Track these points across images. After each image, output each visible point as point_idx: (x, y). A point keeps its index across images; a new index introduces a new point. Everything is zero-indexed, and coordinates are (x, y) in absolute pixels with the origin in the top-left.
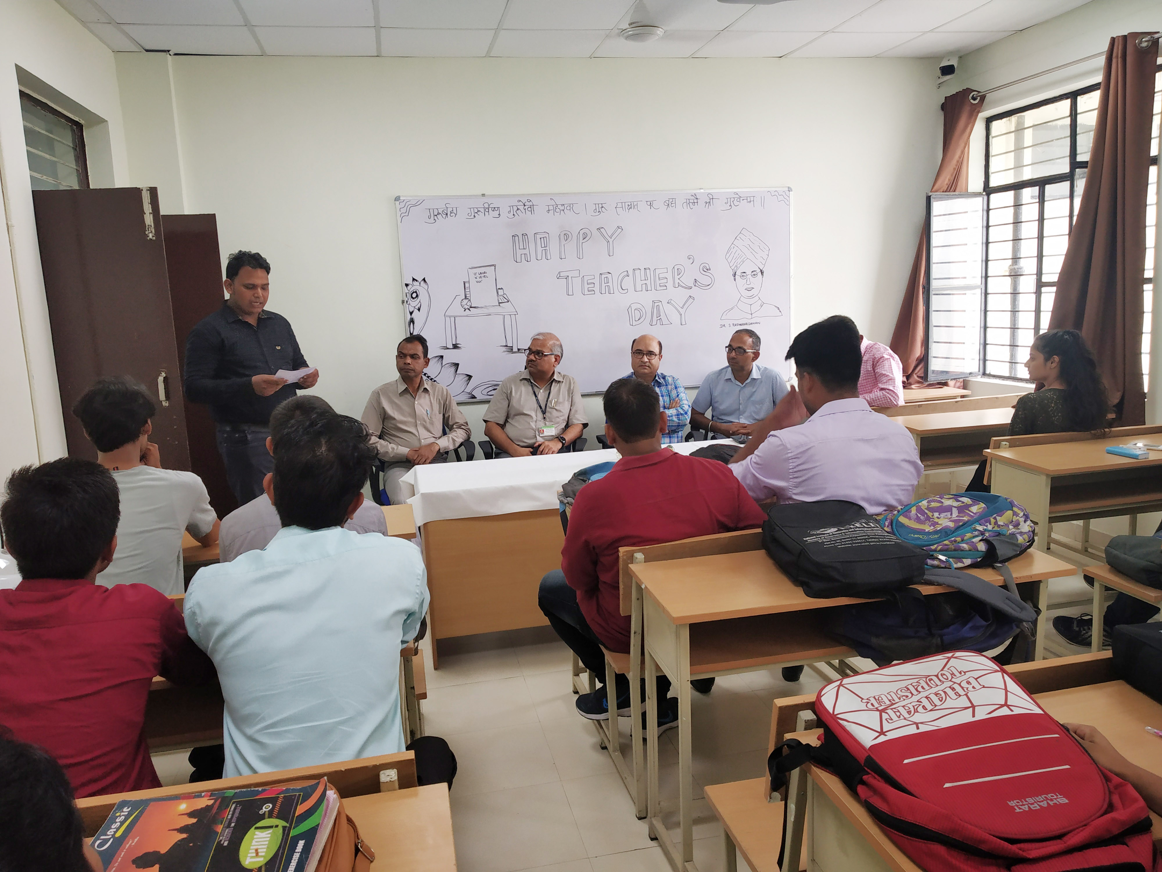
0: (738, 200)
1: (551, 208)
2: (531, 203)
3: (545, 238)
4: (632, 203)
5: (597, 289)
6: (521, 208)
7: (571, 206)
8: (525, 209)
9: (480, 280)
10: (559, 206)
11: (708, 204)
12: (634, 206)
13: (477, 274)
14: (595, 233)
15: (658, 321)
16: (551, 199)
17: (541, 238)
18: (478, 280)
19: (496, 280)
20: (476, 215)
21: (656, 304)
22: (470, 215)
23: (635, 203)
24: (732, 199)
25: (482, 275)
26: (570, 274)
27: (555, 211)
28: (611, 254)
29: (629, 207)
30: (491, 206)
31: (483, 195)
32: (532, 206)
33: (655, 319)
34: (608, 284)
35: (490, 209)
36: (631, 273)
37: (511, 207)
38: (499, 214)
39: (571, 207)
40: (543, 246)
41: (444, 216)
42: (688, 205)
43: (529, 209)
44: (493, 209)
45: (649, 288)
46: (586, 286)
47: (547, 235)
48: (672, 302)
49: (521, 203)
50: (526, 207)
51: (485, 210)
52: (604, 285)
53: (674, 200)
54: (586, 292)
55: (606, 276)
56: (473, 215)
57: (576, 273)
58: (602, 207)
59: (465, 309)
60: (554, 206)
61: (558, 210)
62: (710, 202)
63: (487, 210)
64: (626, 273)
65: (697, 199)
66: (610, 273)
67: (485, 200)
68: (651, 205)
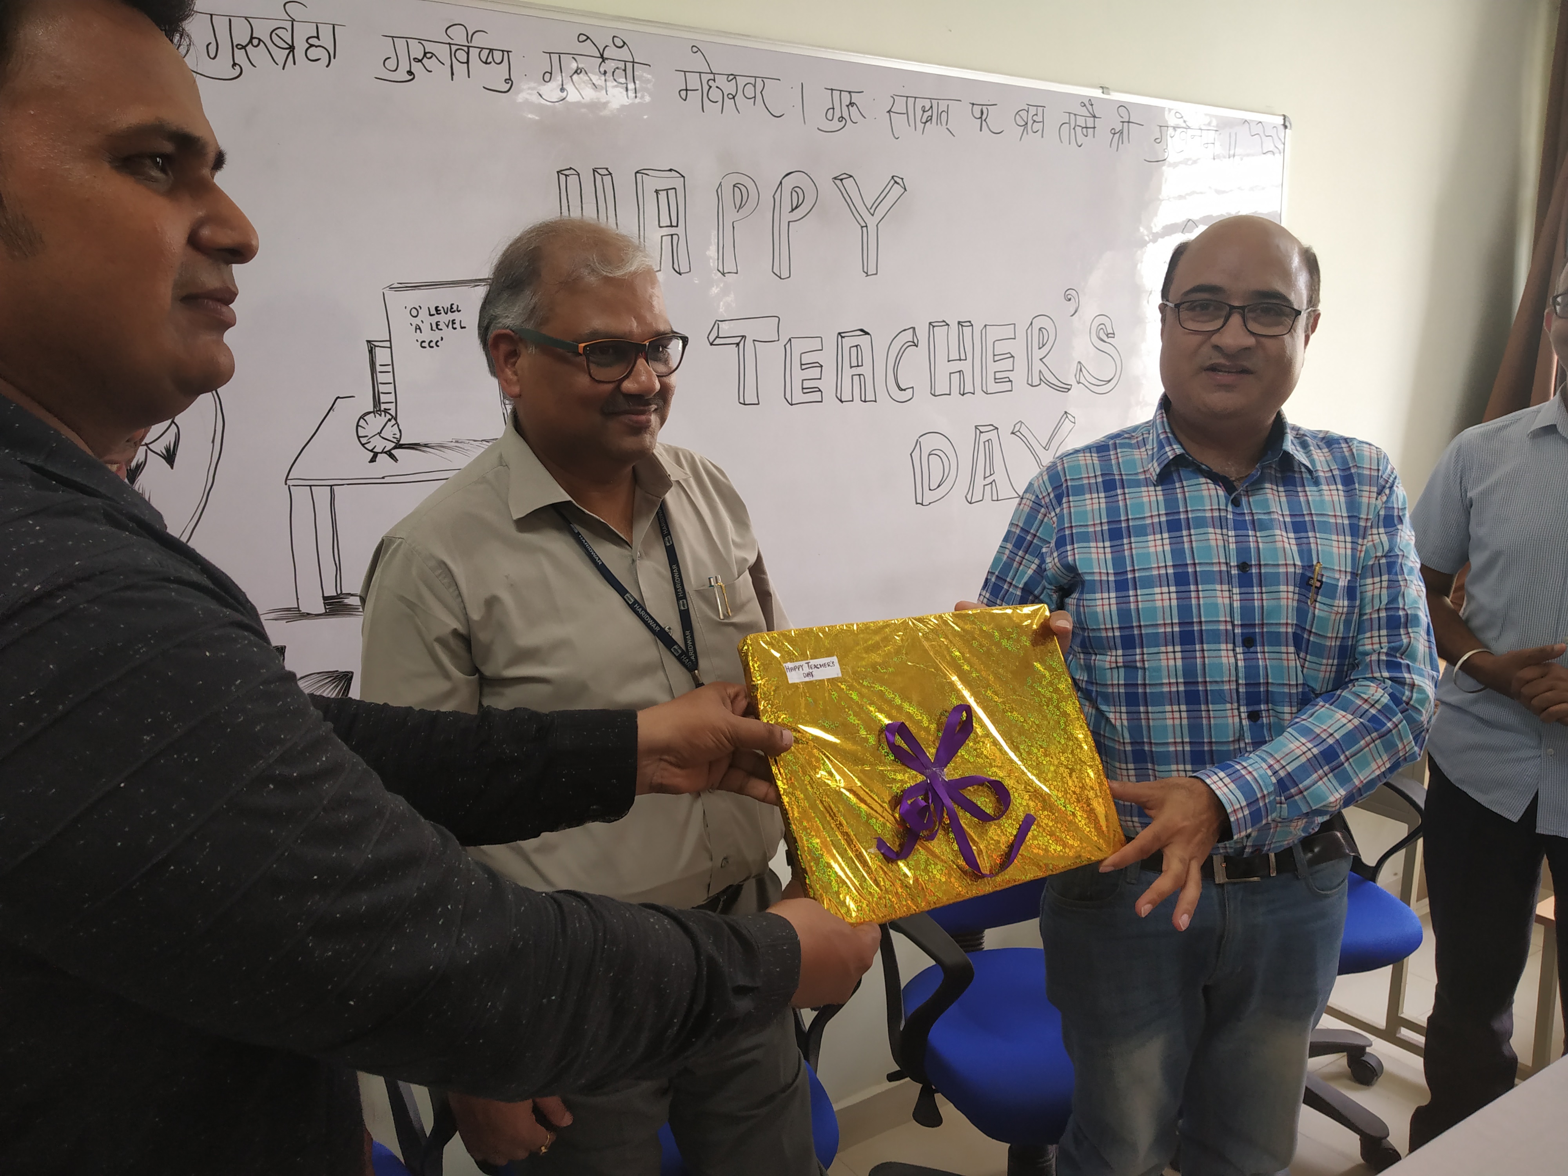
0: (1183, 136)
1: (693, 82)
2: (624, 54)
3: (672, 193)
4: (935, 103)
5: (827, 384)
6: (592, 65)
7: (758, 83)
8: (604, 73)
10: (721, 81)
11: (1117, 136)
12: (939, 116)
13: (424, 313)
14: (829, 190)
15: (988, 488)
16: (697, 49)
17: (657, 192)
18: (427, 335)
20: (417, 68)
21: (984, 437)
22: (391, 64)
23: (943, 106)
25: (443, 318)
26: (751, 330)
27: (705, 96)
28: (872, 270)
29: (926, 115)
30: (478, 40)
32: (629, 65)
33: (979, 481)
34: (859, 371)
35: (474, 52)
36: (922, 334)
37: (555, 57)
38: (509, 80)
39: (759, 88)
40: (665, 221)
41: (280, 55)
42: (1072, 131)
43: (621, 75)
44: (485, 53)
45: (969, 388)
46: (798, 375)
47: (678, 183)
48: (1024, 430)
49: (588, 48)
50: (609, 66)
51: (453, 55)
52: (848, 372)
53: (1040, 110)
54: (798, 397)
55: (855, 341)
56: (404, 66)
57: (766, 329)
58: (852, 104)
59: (376, 455)
60: (705, 78)
61: (715, 94)
62: (1121, 132)
63: (461, 55)
64: (909, 336)
65: (1094, 117)
66: (867, 333)
67: (451, 12)
68: (984, 117)
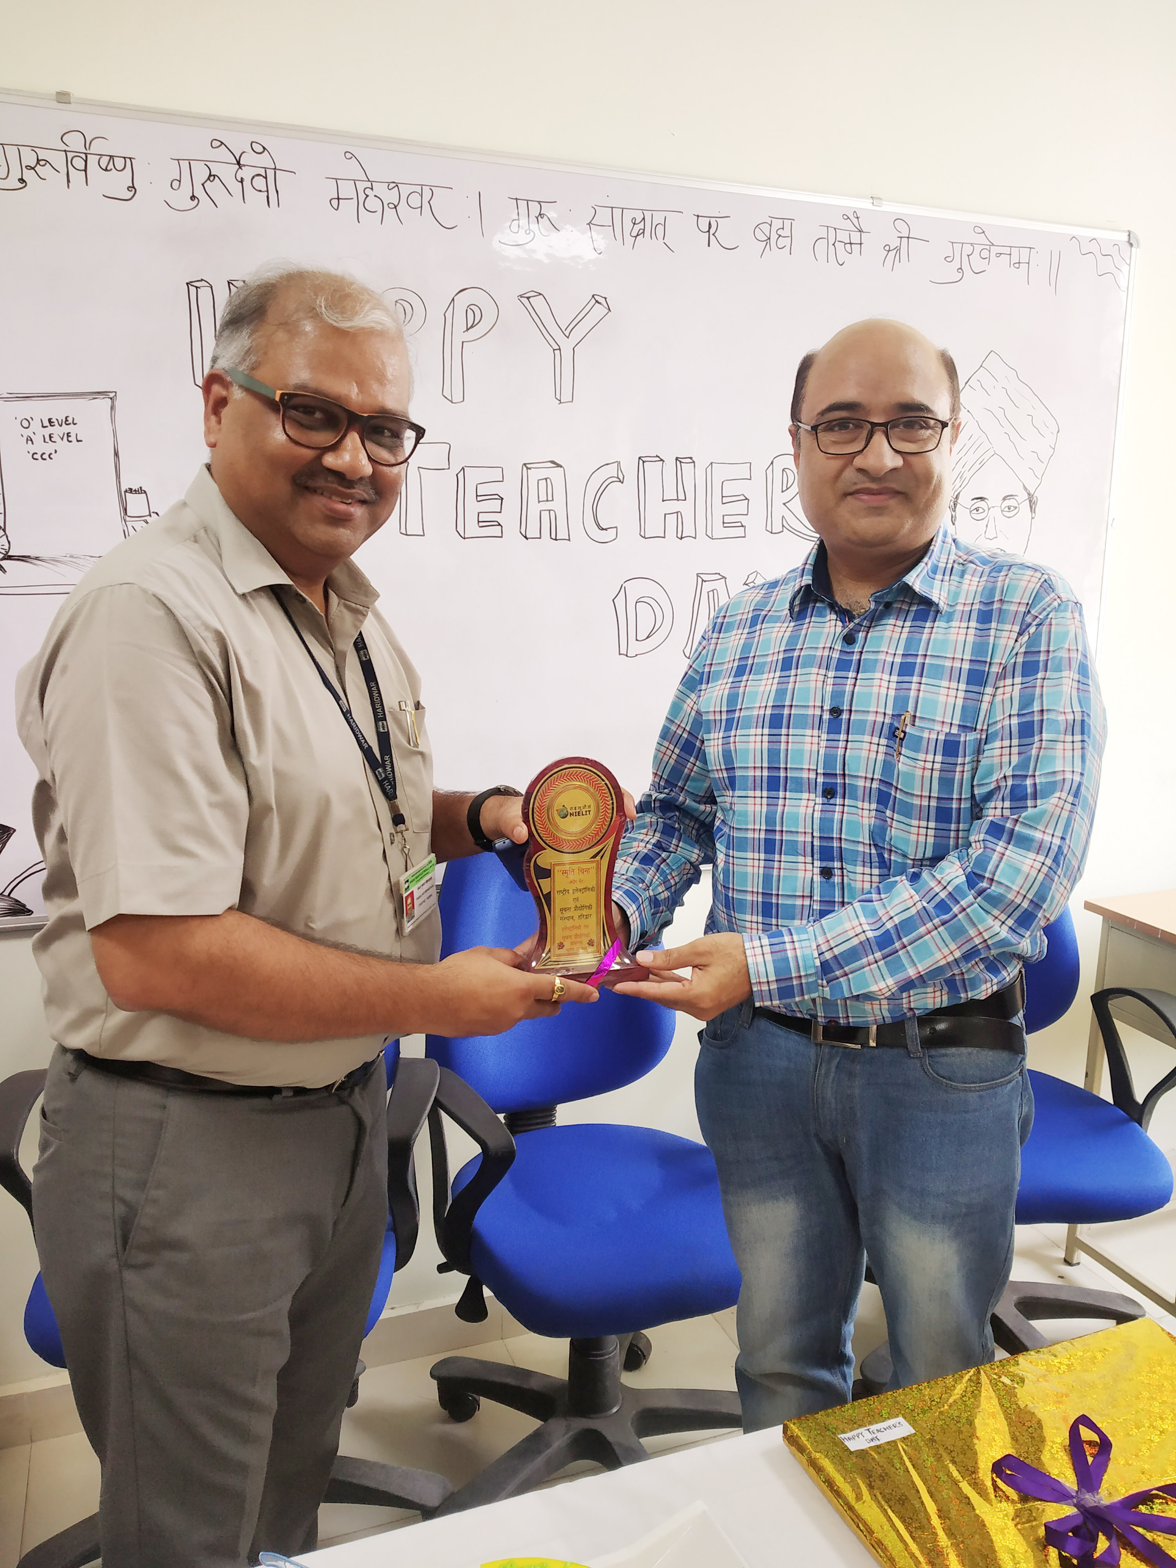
0: (985, 254)
1: (347, 190)
2: (264, 160)
4: (648, 215)
5: (509, 518)
6: (227, 172)
7: (423, 191)
8: (242, 181)
9: (49, 448)
10: (380, 189)
11: (892, 254)
12: (654, 229)
13: (36, 425)
14: (513, 309)
16: (349, 155)
18: (40, 447)
19: (116, 454)
20: (28, 175)
21: (707, 587)
23: (658, 218)
24: (968, 249)
25: (57, 431)
27: (361, 205)
28: (566, 397)
29: (637, 228)
30: (96, 148)
31: (63, 98)
32: (270, 173)
34: (549, 505)
35: (92, 160)
36: (630, 469)
37: (185, 165)
38: (132, 188)
39: (426, 197)
42: (831, 247)
43: (260, 183)
44: (104, 161)
45: (688, 530)
46: (473, 507)
49: (223, 154)
50: (246, 174)
51: (69, 162)
52: (534, 507)
53: (787, 223)
54: (473, 529)
55: (544, 473)
56: (15, 174)
57: (437, 456)
58: (541, 215)
60: (361, 186)
61: (373, 203)
62: (898, 249)
63: (79, 163)
64: (612, 470)
65: (861, 231)
66: (559, 466)
67: (68, 118)
68: (712, 231)
